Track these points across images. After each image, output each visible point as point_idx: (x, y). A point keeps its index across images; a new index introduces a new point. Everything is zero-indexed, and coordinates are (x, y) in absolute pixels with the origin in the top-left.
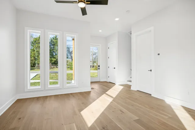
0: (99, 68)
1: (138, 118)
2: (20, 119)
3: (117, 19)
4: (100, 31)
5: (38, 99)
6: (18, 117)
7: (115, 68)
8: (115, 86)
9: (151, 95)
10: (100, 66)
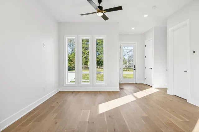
0: (135, 68)
1: (146, 116)
2: (57, 102)
3: (146, 16)
4: (133, 29)
5: (73, 92)
6: (57, 101)
7: (151, 69)
8: (151, 88)
9: (187, 100)
10: (136, 67)
